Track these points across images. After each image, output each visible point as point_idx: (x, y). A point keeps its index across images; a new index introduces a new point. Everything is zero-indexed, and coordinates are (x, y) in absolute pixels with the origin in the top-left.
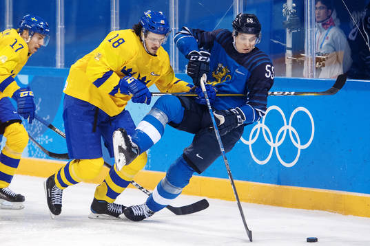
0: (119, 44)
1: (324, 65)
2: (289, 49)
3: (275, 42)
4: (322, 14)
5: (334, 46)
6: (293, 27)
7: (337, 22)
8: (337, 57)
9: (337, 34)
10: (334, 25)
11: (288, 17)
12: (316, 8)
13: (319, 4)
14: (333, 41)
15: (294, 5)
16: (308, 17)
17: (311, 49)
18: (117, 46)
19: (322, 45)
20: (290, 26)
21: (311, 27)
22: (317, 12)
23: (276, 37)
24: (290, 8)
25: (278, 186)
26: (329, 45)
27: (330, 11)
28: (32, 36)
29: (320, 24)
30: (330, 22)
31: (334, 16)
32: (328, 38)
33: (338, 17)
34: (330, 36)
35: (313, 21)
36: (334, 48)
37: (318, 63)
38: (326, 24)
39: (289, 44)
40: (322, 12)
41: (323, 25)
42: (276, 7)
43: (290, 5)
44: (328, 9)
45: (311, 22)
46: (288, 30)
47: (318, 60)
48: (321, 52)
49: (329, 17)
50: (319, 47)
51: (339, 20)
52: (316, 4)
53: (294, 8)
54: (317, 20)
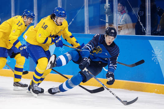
0: (46, 28)
1: (121, 29)
2: (107, 23)
3: (102, 20)
4: (120, 8)
5: (126, 21)
6: (109, 14)
7: (127, 12)
8: (127, 26)
9: (127, 16)
10: (125, 13)
11: (107, 10)
12: (118, 6)
13: (119, 4)
14: (125, 19)
15: (109, 5)
16: (115, 10)
17: (116, 23)
18: (45, 29)
19: (120, 21)
20: (107, 13)
21: (116, 14)
22: (118, 7)
23: (102, 18)
24: (107, 6)
25: (103, 79)
26: (123, 21)
27: (124, 7)
28: (28, 19)
29: (120, 12)
30: (124, 11)
31: (125, 9)
32: (123, 18)
33: (127, 9)
34: (124, 17)
35: (117, 11)
36: (126, 22)
37: (119, 28)
38: (122, 12)
39: (107, 21)
40: (121, 7)
41: (121, 13)
42: (101, 5)
43: (107, 4)
44: (123, 6)
45: (116, 11)
46: (106, 15)
47: (119, 27)
48: (120, 24)
49: (123, 9)
50: (119, 22)
51: (127, 11)
52: (118, 4)
53: (109, 6)
54: (119, 11)
